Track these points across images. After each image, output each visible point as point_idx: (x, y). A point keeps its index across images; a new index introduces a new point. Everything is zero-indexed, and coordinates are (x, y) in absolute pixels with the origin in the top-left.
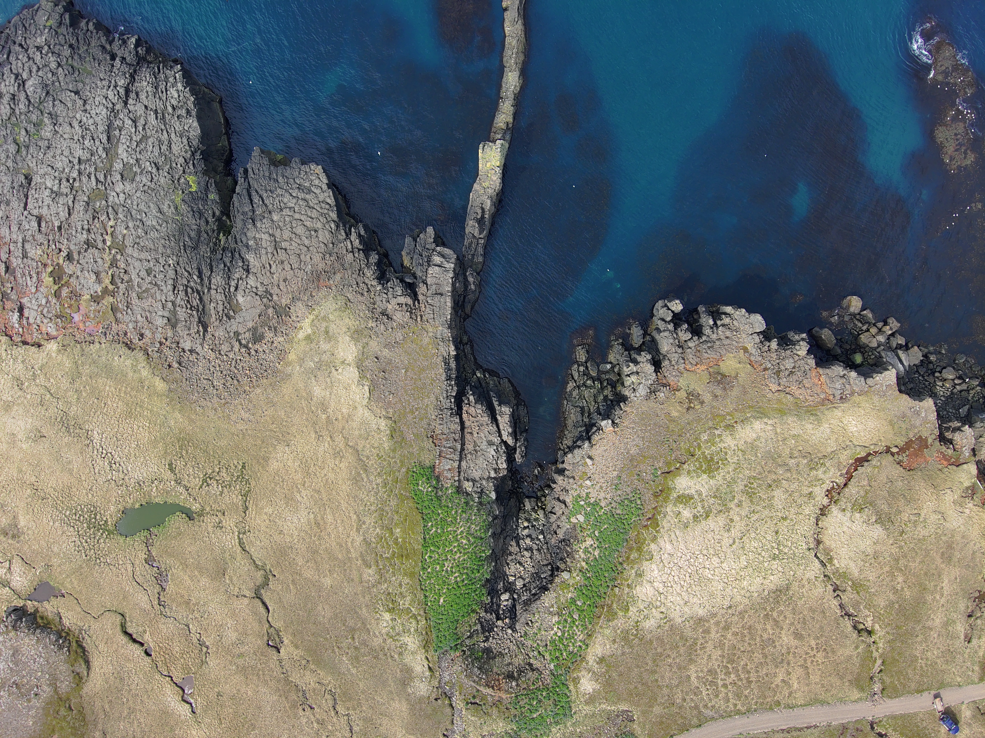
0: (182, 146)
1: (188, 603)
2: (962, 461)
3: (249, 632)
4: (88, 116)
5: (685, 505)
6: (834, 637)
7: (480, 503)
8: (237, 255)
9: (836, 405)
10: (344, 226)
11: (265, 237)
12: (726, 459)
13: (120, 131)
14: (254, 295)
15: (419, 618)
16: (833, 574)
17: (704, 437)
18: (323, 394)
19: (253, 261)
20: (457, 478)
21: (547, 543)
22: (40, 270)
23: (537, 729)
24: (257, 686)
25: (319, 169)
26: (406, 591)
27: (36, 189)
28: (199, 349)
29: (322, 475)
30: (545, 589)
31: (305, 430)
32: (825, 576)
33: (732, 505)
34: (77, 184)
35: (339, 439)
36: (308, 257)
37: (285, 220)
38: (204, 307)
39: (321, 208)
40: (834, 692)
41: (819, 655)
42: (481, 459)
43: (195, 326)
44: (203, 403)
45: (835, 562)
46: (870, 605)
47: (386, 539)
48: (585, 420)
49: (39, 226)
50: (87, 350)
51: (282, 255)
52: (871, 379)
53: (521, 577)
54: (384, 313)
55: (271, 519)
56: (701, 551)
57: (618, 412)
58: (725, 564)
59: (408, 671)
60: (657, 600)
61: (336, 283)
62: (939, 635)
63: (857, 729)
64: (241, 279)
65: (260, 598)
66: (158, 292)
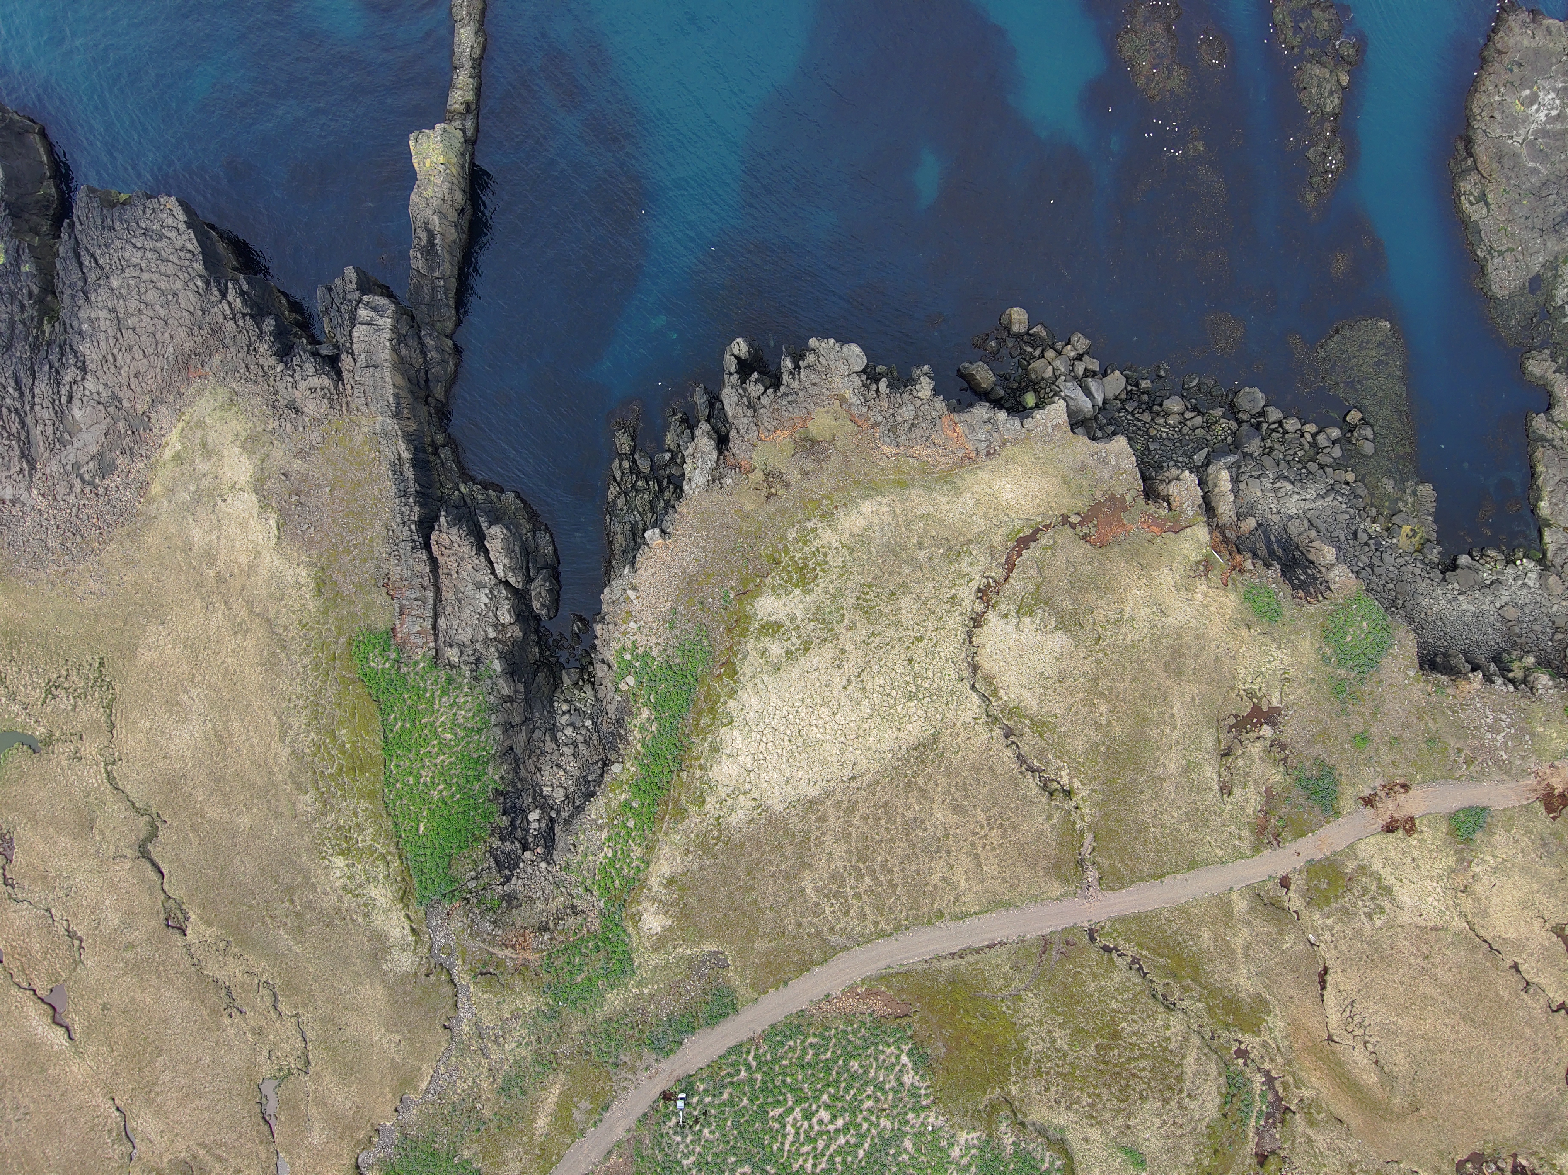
1: (44, 877)
2: (1183, 524)
3: (137, 909)
5: (772, 637)
6: (1013, 806)
7: (475, 678)
8: (68, 350)
9: (981, 464)
10: (217, 280)
11: (103, 314)
12: (827, 563)
14: (94, 404)
15: (389, 858)
16: (1002, 712)
17: (792, 534)
18: (207, 540)
19: (89, 353)
20: (432, 645)
23: (583, 999)
24: (159, 989)
25: (172, 202)
26: (366, 821)
28: (24, 497)
29: (219, 663)
30: (592, 795)
31: (185, 597)
32: (988, 716)
33: (841, 628)
35: (238, 605)
36: (167, 335)
37: (128, 285)
38: (27, 433)
39: (180, 259)
40: (1023, 888)
41: (993, 834)
42: (468, 611)
43: (17, 463)
44: (33, 574)
45: (1002, 693)
46: (1061, 752)
47: (326, 747)
51: (130, 338)
52: (1030, 420)
53: (561, 786)
54: (291, 406)
55: (150, 738)
57: (671, 516)
58: (840, 716)
59: (380, 937)
60: (745, 781)
61: (214, 369)
62: (1177, 787)
63: (1068, 943)
64: (75, 382)
65: (147, 857)
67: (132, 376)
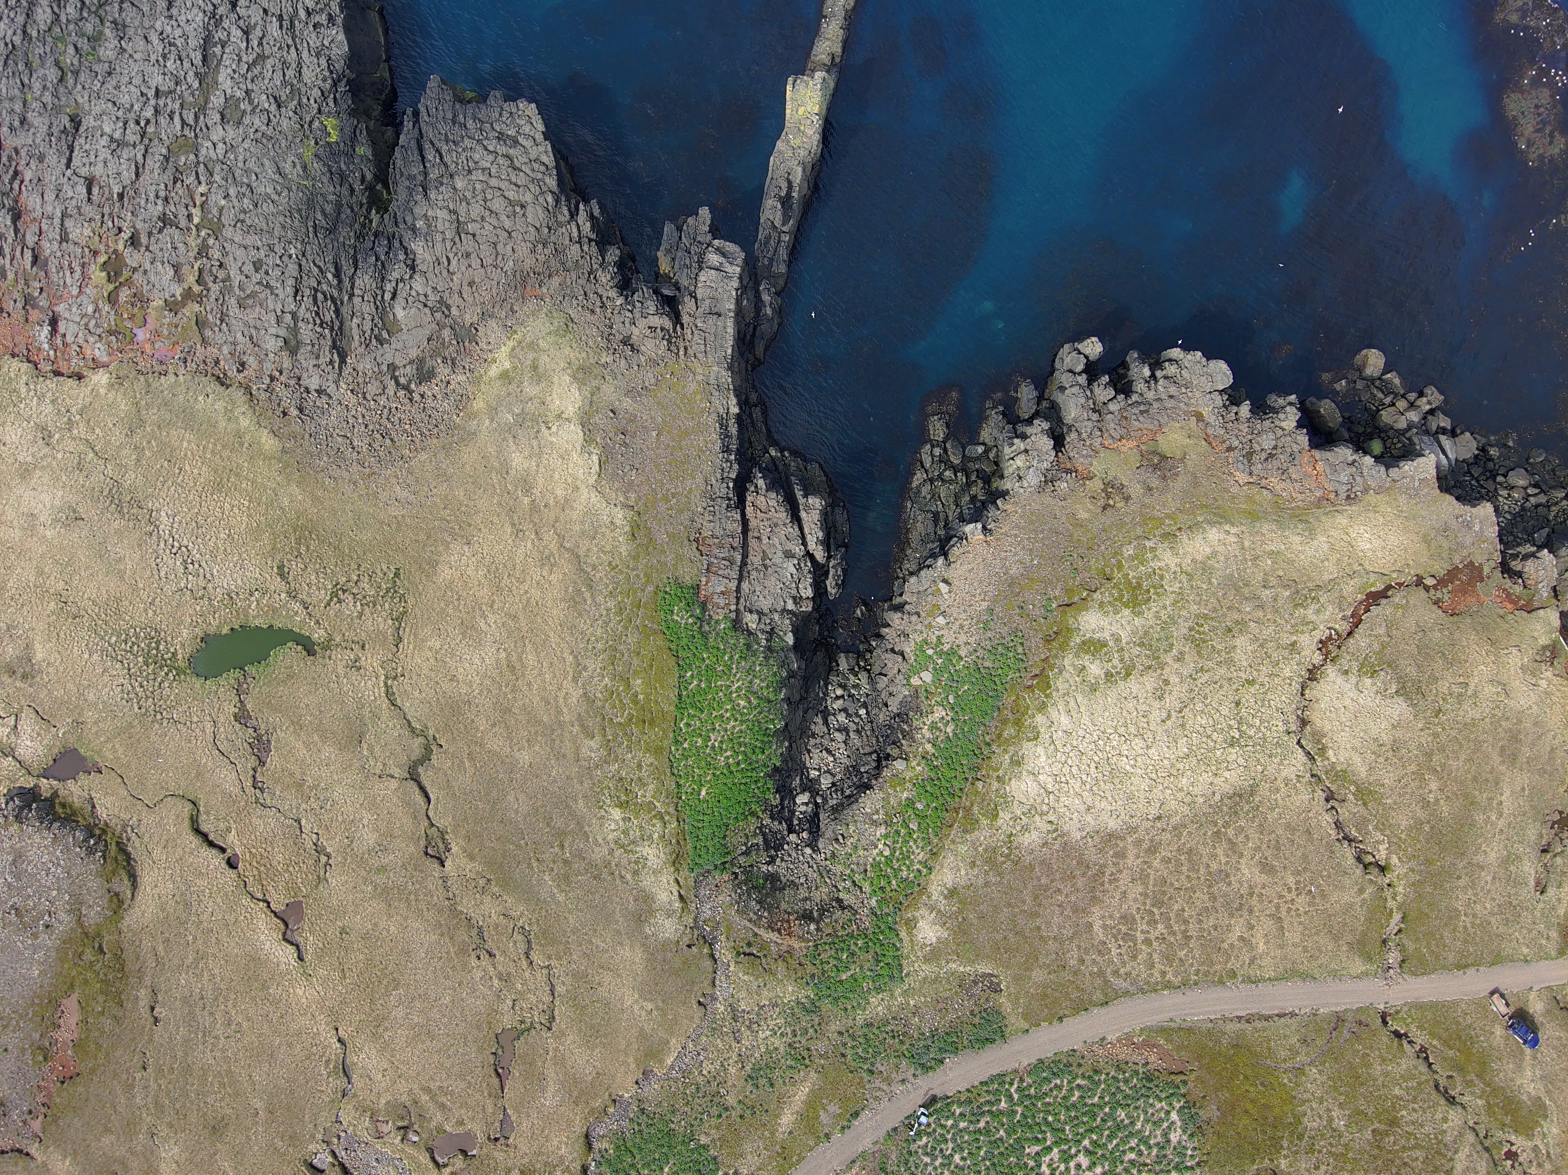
0: (318, 70)
1: (300, 785)
2: (1536, 604)
3: (397, 832)
4: (175, 24)
5: (1093, 656)
6: (1325, 873)
7: (769, 649)
8: (397, 244)
9: (1339, 508)
10: (568, 200)
11: (443, 215)
12: (1162, 586)
13: (223, 47)
14: (421, 306)
15: (667, 818)
16: (1326, 773)
17: (1128, 551)
18: (526, 465)
19: (421, 252)
20: (733, 607)
21: (872, 722)
22: (86, 260)
23: (846, 998)
24: (406, 919)
25: (531, 109)
26: (648, 776)
27: (87, 138)
28: (332, 390)
29: (522, 592)
30: (866, 787)
31: (495, 520)
32: (1313, 776)
33: (1168, 658)
34: (151, 129)
35: (549, 536)
36: (509, 248)
37: (474, 188)
38: (342, 323)
39: (533, 170)
40: (1323, 960)
41: (1300, 900)
42: (773, 579)
43: (327, 353)
44: (337, 473)
45: (1330, 753)
46: (1383, 824)
47: (619, 695)
48: (939, 532)
49: (89, 192)
50: (155, 384)
52: (1396, 469)
53: (828, 771)
54: (626, 342)
55: (438, 657)
56: (1116, 728)
57: (992, 512)
58: (1154, 751)
59: (646, 898)
60: (1043, 802)
61: (552, 292)
62: (1494, 878)
63: (1360, 1023)
64: (402, 280)
65: (416, 780)
66: (271, 298)
67: (465, 284)
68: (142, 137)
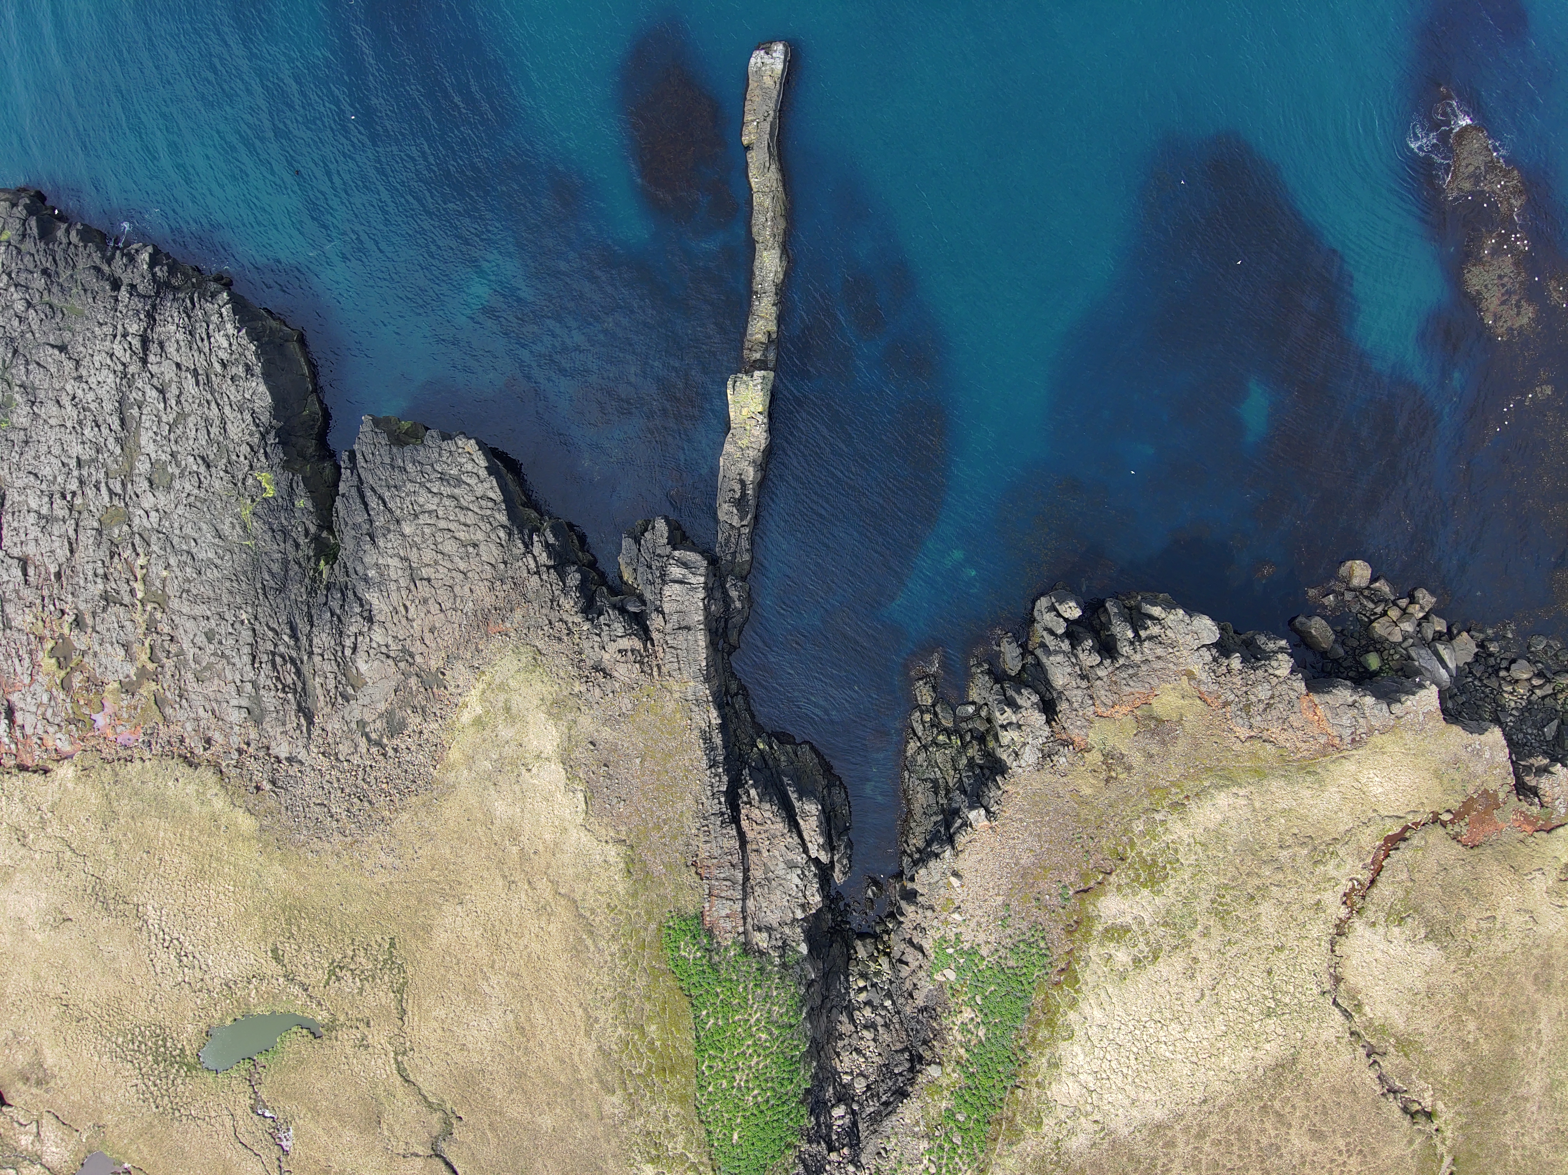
0: (244, 426)
2: (1555, 822)
4: (86, 387)
5: (1118, 942)
6: (1373, 1130)
7: (784, 965)
8: (350, 594)
9: (1346, 753)
10: (521, 532)
11: (394, 562)
12: (1178, 860)
13: (140, 408)
14: (383, 658)
15: (701, 1168)
16: (1365, 1028)
17: (1139, 826)
18: (510, 813)
19: (377, 602)
20: (741, 929)
21: (898, 1013)
22: (33, 647)
25: (471, 445)
26: (676, 1127)
27: (13, 513)
28: (302, 755)
29: (521, 948)
30: (902, 1094)
31: (485, 874)
32: (1352, 1034)
33: (1194, 935)
34: (78, 501)
35: (543, 884)
36: (467, 589)
37: (423, 533)
38: (304, 684)
39: (481, 508)
41: (1352, 1161)
42: (778, 893)
43: (293, 718)
44: (316, 844)
45: (1367, 1009)
46: (1426, 1072)
47: (634, 1044)
48: (941, 802)
49: (25, 574)
50: (122, 772)
51: (424, 589)
52: (1399, 705)
53: (861, 1074)
54: (598, 668)
55: (446, 1027)
56: (1150, 1015)
57: (994, 793)
58: (1191, 1033)
60: (1086, 1102)
61: (516, 625)
64: (361, 633)
65: (440, 1156)
66: (228, 669)
67: (426, 630)
68: (71, 510)
